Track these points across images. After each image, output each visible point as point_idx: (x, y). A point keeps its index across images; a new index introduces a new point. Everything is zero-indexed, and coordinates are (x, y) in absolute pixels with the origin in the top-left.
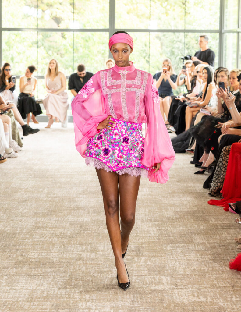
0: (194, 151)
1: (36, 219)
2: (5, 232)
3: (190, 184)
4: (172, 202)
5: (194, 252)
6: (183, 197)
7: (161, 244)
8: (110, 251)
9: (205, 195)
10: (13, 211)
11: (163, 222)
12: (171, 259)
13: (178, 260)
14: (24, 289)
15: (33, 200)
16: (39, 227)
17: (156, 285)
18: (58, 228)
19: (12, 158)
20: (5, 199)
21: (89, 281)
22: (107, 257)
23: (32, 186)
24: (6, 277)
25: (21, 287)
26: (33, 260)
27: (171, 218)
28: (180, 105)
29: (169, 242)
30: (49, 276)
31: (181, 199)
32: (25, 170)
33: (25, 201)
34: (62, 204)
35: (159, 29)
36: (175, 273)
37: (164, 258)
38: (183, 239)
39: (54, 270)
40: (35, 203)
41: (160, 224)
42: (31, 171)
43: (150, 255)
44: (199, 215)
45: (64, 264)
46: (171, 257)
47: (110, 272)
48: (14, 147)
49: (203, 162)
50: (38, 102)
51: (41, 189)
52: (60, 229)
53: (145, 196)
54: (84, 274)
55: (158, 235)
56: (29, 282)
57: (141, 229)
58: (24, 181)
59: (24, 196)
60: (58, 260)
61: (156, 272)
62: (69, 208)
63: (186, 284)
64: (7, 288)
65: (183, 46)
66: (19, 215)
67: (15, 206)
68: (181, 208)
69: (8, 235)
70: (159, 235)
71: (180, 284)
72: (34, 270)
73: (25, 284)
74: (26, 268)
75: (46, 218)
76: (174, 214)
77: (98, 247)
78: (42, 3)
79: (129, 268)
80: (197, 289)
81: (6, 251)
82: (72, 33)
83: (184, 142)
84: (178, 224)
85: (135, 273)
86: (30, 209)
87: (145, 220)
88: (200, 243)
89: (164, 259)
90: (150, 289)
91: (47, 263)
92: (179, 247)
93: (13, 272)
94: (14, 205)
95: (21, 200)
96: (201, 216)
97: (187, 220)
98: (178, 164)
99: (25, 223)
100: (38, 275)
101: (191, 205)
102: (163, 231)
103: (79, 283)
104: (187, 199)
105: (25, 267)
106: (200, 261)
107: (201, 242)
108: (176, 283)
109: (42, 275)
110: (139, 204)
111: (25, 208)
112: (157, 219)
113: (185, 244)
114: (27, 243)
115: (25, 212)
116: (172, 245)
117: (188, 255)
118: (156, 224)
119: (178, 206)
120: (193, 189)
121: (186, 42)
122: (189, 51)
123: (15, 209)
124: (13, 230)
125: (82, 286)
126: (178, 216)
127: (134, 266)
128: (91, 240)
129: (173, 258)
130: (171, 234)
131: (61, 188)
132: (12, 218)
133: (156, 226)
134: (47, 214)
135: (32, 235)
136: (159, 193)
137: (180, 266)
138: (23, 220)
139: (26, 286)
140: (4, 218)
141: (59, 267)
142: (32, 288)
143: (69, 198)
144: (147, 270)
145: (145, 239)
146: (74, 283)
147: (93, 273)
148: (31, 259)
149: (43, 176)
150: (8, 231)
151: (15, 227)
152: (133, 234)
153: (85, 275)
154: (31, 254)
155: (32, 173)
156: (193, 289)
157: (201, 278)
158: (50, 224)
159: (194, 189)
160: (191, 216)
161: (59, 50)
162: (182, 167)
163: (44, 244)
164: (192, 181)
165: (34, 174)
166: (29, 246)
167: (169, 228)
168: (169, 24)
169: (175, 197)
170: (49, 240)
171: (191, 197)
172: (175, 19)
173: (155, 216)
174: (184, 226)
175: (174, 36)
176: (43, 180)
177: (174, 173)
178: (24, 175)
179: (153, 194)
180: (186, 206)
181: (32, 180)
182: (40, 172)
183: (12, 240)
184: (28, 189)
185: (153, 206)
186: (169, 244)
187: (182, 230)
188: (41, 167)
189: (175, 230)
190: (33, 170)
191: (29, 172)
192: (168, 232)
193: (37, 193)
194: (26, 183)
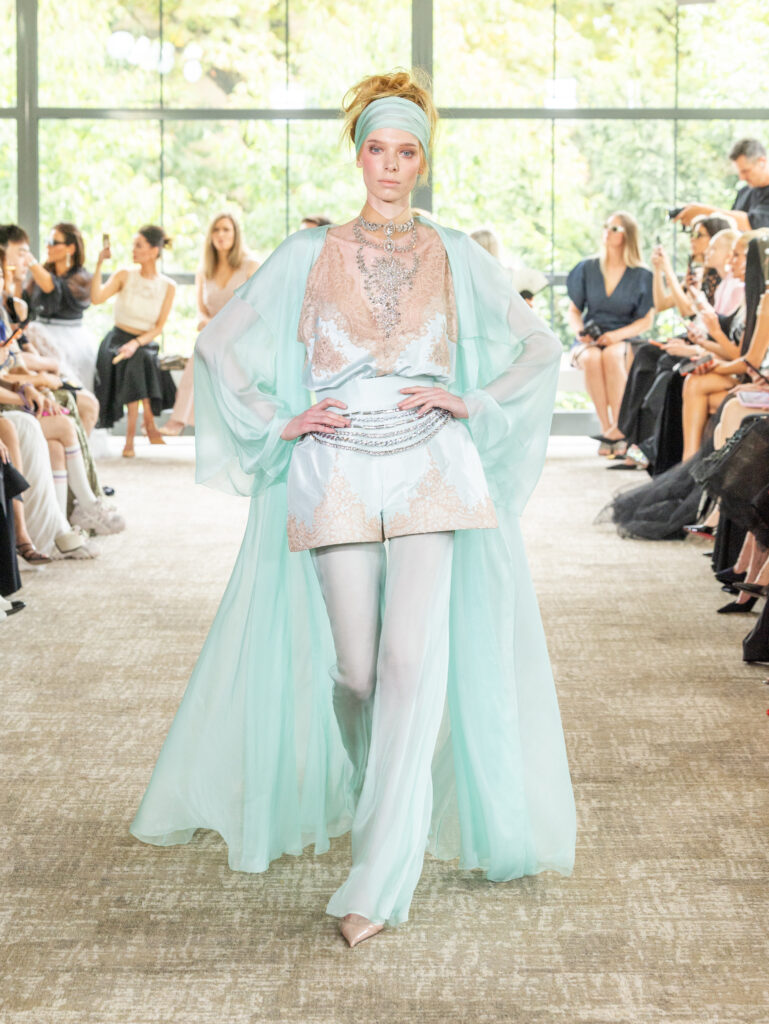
0: (715, 533)
2: (58, 819)
3: (706, 650)
4: (642, 713)
5: (724, 887)
6: (683, 694)
7: (610, 861)
8: (430, 885)
9: (757, 686)
10: (85, 747)
11: (612, 781)
12: (644, 913)
13: (668, 916)
14: (130, 1019)
15: (155, 706)
17: (595, 1002)
19: (80, 561)
20: (59, 702)
21: (359, 989)
22: (420, 906)
23: (150, 658)
24: (66, 978)
25: (122, 1011)
26: (160, 917)
27: (641, 767)
28: (661, 372)
29: (636, 853)
30: (219, 973)
31: (672, 703)
32: (124, 602)
35: (585, 106)
36: (660, 963)
37: (620, 907)
38: (683, 840)
39: (236, 951)
40: (162, 717)
41: (602, 789)
42: (145, 606)
43: (572, 897)
44: (740, 758)
45: (268, 931)
46: (645, 905)
47: (430, 960)
49: (749, 570)
50: (166, 364)
51: (182, 669)
54: (342, 966)
55: (595, 829)
56: (146, 995)
58: (122, 639)
59: (123, 693)
60: (246, 916)
61: (593, 960)
63: (701, 1002)
64: (72, 1014)
65: (671, 166)
66: (106, 758)
67: (91, 729)
68: (674, 732)
69: (70, 828)
70: (600, 826)
71: (681, 1000)
72: (165, 953)
73: (134, 1001)
74: (135, 946)
76: (651, 755)
78: (174, 19)
79: (499, 943)
80: (739, 1018)
81: (64, 885)
82: (281, 123)
83: (680, 501)
84: (667, 788)
85: (519, 960)
86: (144, 737)
88: (744, 855)
89: (622, 911)
90: (574, 1017)
91: (211, 928)
92: (672, 871)
93: (89, 960)
94: (88, 723)
95: (112, 708)
96: (746, 761)
97: (695, 776)
98: (660, 580)
100: (180, 968)
101: (710, 721)
102: (612, 813)
103: (323, 996)
104: (694, 702)
105: (134, 941)
106: (747, 920)
107: (749, 851)
108: (667, 998)
109: (193, 968)
111: (129, 735)
112: (593, 771)
113: (693, 860)
114: (138, 855)
115: (129, 750)
116: (647, 863)
117: (702, 896)
118: (589, 789)
119: (663, 727)
120: (715, 668)
121: (678, 153)
122: (690, 185)
123: (91, 739)
124: (88, 812)
125: (333, 1010)
126: (664, 761)
127: (514, 937)
129: (650, 910)
130: (643, 824)
132: (83, 771)
133: (590, 795)
136: (597, 680)
137: (678, 938)
138: (122, 778)
139: (139, 1007)
140: (56, 768)
141: (252, 943)
142: (158, 1016)
144: (560, 953)
146: (307, 995)
147: (372, 963)
148: (153, 913)
149: (189, 621)
150: (71, 816)
151: (96, 802)
153: (345, 969)
154: (153, 895)
155: (148, 612)
156: (725, 1018)
157: (752, 980)
159: (719, 665)
160: (711, 760)
161: (234, 186)
162: (675, 590)
163: (195, 862)
164: (711, 638)
165: (156, 614)
166: (145, 868)
167: (635, 804)
168: (618, 90)
169: (654, 693)
170: (213, 846)
171: (708, 695)
172: (638, 74)
173: (584, 761)
174: (687, 797)
175: (637, 135)
176: (189, 636)
177: (646, 609)
178: (121, 618)
179: (574, 683)
180: (691, 726)
181: (150, 636)
182: (176, 608)
183: (84, 847)
184: (138, 669)
185: (575, 728)
186: (637, 861)
187: (679, 809)
188: (181, 593)
189: (657, 812)
190: (153, 603)
191: (139, 609)
192: (633, 819)
193: (167, 682)
194: (130, 648)
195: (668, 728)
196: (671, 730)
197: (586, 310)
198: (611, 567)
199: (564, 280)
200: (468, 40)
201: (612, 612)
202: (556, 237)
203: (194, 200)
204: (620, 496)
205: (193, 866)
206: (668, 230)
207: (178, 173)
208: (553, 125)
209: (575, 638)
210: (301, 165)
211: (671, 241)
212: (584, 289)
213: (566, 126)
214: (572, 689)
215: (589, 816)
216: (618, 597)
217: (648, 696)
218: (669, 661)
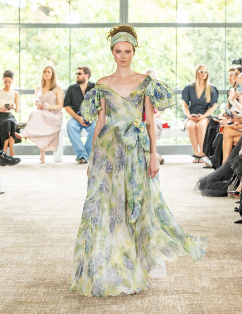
1: (17, 291)
3: (234, 241)
4: (207, 266)
6: (224, 258)
11: (195, 293)
15: (13, 264)
16: (21, 303)
18: (48, 303)
23: (12, 245)
27: (207, 288)
31: (220, 262)
32: (2, 222)
33: (2, 265)
34: (54, 270)
35: (191, 22)
40: (16, 268)
41: (191, 296)
42: (11, 223)
50: (20, 126)
51: (25, 249)
52: (50, 304)
55: (187, 312)
57: (164, 304)
62: (63, 276)
65: (224, 47)
68: (220, 274)
70: (189, 311)
75: (31, 289)
76: (210, 283)
82: (68, 29)
84: (216, 296)
86: (8, 277)
87: (169, 291)
97: (228, 291)
98: (217, 213)
101: (235, 269)
102: (194, 306)
104: (229, 261)
111: (2, 276)
112: (187, 289)
115: (2, 281)
118: (185, 296)
119: (216, 271)
120: (238, 248)
121: (227, 41)
122: (232, 53)
126: (216, 285)
130: (207, 310)
131: (53, 247)
133: (186, 299)
134: (32, 283)
143: (64, 261)
149: (28, 230)
152: (153, 312)
155: (11, 226)
158: (36, 298)
160: (234, 285)
161: (50, 54)
162: (223, 217)
164: (236, 236)
165: (15, 226)
167: (203, 303)
168: (204, 15)
169: (213, 258)
171: (235, 259)
172: (212, 9)
173: (184, 285)
174: (224, 300)
175: (211, 33)
176: (28, 236)
177: (211, 224)
180: (227, 271)
181: (12, 236)
182: (23, 225)
184: (7, 249)
185: (181, 272)
187: (221, 304)
188: (25, 218)
189: (212, 306)
190: (14, 222)
191: (8, 225)
192: (203, 309)
193: (18, 254)
194: (4, 241)
195: (218, 272)
197: (190, 104)
198: (198, 207)
199: (181, 92)
201: (198, 226)
202: (178, 75)
203: (34, 59)
204: (201, 179)
207: (28, 49)
210: (75, 45)
212: (189, 96)
215: (185, 308)
216: (200, 219)
217: (211, 259)
218: (220, 245)
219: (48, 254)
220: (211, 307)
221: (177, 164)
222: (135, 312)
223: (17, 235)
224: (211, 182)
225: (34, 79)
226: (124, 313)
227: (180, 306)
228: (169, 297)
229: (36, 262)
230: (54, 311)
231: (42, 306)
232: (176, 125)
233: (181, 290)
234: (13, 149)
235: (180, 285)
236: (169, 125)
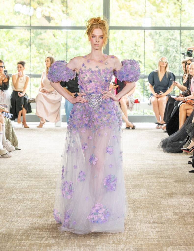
1: (33, 220)
3: (189, 185)
4: (170, 203)
6: (183, 198)
7: (162, 246)
10: (8, 212)
11: (162, 223)
15: (28, 200)
16: (35, 229)
18: (55, 229)
19: (6, 158)
23: (27, 186)
27: (171, 219)
28: (175, 106)
29: (169, 244)
31: (179, 200)
32: (19, 170)
33: (20, 201)
35: (154, 26)
38: (183, 241)
40: (30, 204)
41: (159, 225)
42: (25, 171)
48: (8, 147)
50: (30, 101)
51: (36, 190)
53: (143, 196)
55: (157, 237)
57: (139, 230)
58: (18, 181)
59: (19, 196)
66: (14, 216)
68: (180, 209)
69: (4, 236)
70: (158, 236)
75: (42, 219)
76: (173, 216)
77: (97, 248)
82: (65, 31)
84: (178, 225)
86: (25, 210)
87: (143, 221)
94: (9, 205)
95: (16, 201)
97: (186, 222)
98: (176, 165)
99: (21, 224)
101: (190, 206)
102: (162, 233)
104: (186, 200)
110: (137, 205)
111: (21, 209)
112: (156, 220)
113: (186, 246)
114: (24, 244)
115: (21, 213)
116: (172, 247)
120: (192, 190)
123: (10, 210)
124: (9, 231)
126: (177, 217)
128: (89, 241)
130: (171, 236)
132: (7, 219)
133: (156, 227)
134: (43, 214)
135: (28, 236)
136: (157, 194)
138: (19, 221)
145: (144, 241)
149: (38, 176)
150: (4, 232)
151: (11, 228)
152: (132, 236)
155: (26, 173)
160: (191, 217)
162: (180, 167)
163: (41, 246)
164: (191, 182)
165: (29, 173)
166: (26, 248)
167: (169, 230)
168: (163, 21)
169: (174, 198)
170: (45, 241)
171: (190, 198)
172: (169, 16)
173: (154, 217)
174: (184, 228)
175: (169, 34)
176: (38, 180)
177: (172, 173)
178: (18, 175)
179: (150, 194)
180: (185, 207)
181: (27, 180)
182: (34, 172)
183: (8, 241)
184: (23, 189)
185: (151, 208)
186: (169, 247)
187: (182, 231)
188: (35, 167)
189: (175, 232)
190: (27, 170)
191: (23, 172)
192: (168, 234)
193: (32, 193)
194: (21, 183)
195: (178, 208)
196: (179, 208)
197: (154, 85)
198: (161, 161)
200: (119, 7)
201: (162, 174)
202: (145, 64)
203: (39, 53)
204: (163, 140)
205: (40, 247)
206: (178, 62)
207: (34, 44)
208: (145, 31)
209: (151, 181)
211: (179, 65)
212: (153, 80)
213: (148, 32)
214: (150, 196)
215: (155, 233)
216: (163, 169)
217: (172, 198)
218: (178, 188)
219: (54, 193)
220: (174, 234)
221: (145, 129)
222: (119, 237)
223: (30, 179)
224: (170, 142)
225: (39, 67)
226: (111, 237)
227: (152, 232)
228: (144, 225)
229: (45, 199)
230: (60, 235)
231: (51, 231)
232: (144, 101)
233: (152, 221)
234: (25, 117)
235: (151, 217)
236: (139, 100)
